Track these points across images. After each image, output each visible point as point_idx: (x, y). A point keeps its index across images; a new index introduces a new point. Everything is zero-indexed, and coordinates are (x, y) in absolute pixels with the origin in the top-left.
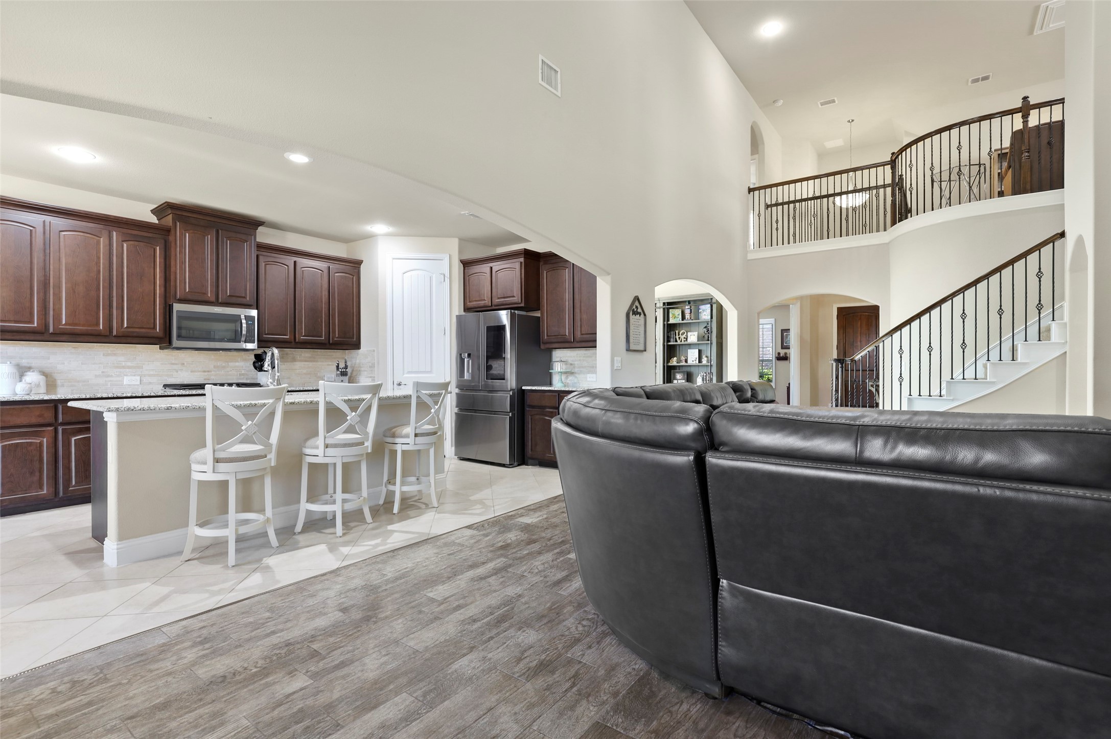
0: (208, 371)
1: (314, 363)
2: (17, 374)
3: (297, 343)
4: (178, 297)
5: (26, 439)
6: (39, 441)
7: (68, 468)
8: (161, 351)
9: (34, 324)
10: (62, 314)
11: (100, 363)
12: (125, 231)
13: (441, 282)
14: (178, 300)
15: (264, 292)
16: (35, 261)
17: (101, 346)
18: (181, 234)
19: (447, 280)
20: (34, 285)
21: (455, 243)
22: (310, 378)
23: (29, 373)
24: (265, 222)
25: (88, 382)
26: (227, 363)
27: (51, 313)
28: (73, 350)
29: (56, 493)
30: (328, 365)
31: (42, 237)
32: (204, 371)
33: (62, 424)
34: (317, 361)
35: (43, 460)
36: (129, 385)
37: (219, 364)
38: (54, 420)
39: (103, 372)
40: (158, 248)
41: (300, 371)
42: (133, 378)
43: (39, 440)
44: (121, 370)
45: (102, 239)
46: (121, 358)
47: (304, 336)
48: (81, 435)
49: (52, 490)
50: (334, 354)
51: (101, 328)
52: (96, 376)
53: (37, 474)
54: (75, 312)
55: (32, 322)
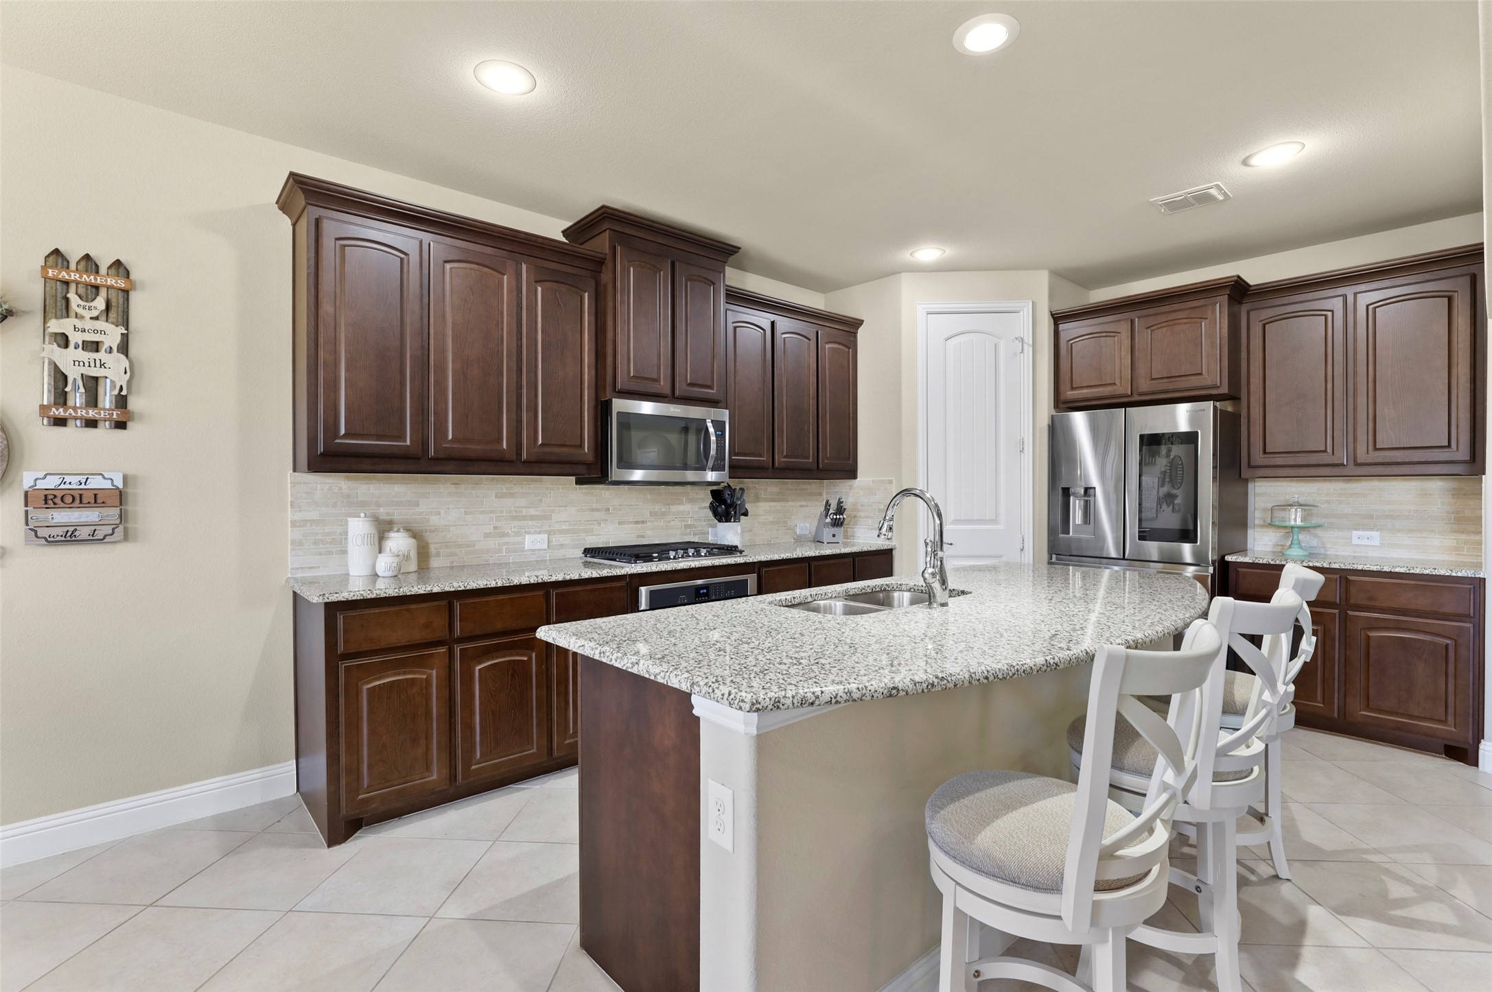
0: (643, 522)
1: (783, 504)
2: (376, 536)
3: (777, 469)
4: (619, 386)
5: (405, 673)
6: (425, 677)
7: (469, 727)
8: (578, 486)
9: (405, 441)
10: (446, 421)
11: (492, 512)
12: (539, 262)
13: (1016, 354)
14: (618, 392)
15: (733, 377)
16: (408, 320)
17: (493, 480)
18: (623, 269)
19: (1028, 350)
20: (406, 364)
21: (1041, 281)
22: (778, 530)
23: (392, 534)
24: (740, 248)
25: (475, 546)
26: (667, 507)
27: (432, 419)
28: (452, 488)
29: (453, 777)
30: (802, 506)
31: (418, 272)
32: (637, 522)
33: (461, 640)
34: (786, 500)
35: (432, 713)
36: (532, 550)
37: (657, 508)
38: (447, 632)
39: (495, 528)
40: (586, 294)
41: (765, 517)
42: (538, 537)
43: (424, 673)
44: (520, 523)
45: (505, 277)
46: (522, 502)
47: (785, 457)
48: (489, 660)
49: (445, 771)
50: (809, 487)
51: (505, 446)
52: (487, 535)
53: (423, 742)
54: (467, 417)
55: (401, 437)
